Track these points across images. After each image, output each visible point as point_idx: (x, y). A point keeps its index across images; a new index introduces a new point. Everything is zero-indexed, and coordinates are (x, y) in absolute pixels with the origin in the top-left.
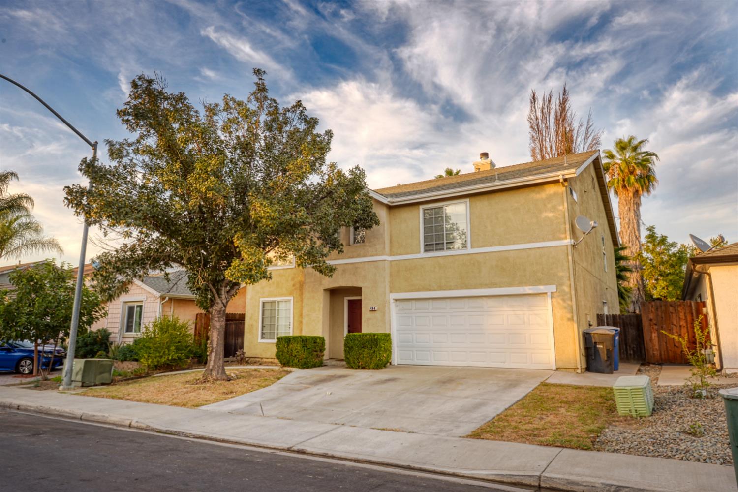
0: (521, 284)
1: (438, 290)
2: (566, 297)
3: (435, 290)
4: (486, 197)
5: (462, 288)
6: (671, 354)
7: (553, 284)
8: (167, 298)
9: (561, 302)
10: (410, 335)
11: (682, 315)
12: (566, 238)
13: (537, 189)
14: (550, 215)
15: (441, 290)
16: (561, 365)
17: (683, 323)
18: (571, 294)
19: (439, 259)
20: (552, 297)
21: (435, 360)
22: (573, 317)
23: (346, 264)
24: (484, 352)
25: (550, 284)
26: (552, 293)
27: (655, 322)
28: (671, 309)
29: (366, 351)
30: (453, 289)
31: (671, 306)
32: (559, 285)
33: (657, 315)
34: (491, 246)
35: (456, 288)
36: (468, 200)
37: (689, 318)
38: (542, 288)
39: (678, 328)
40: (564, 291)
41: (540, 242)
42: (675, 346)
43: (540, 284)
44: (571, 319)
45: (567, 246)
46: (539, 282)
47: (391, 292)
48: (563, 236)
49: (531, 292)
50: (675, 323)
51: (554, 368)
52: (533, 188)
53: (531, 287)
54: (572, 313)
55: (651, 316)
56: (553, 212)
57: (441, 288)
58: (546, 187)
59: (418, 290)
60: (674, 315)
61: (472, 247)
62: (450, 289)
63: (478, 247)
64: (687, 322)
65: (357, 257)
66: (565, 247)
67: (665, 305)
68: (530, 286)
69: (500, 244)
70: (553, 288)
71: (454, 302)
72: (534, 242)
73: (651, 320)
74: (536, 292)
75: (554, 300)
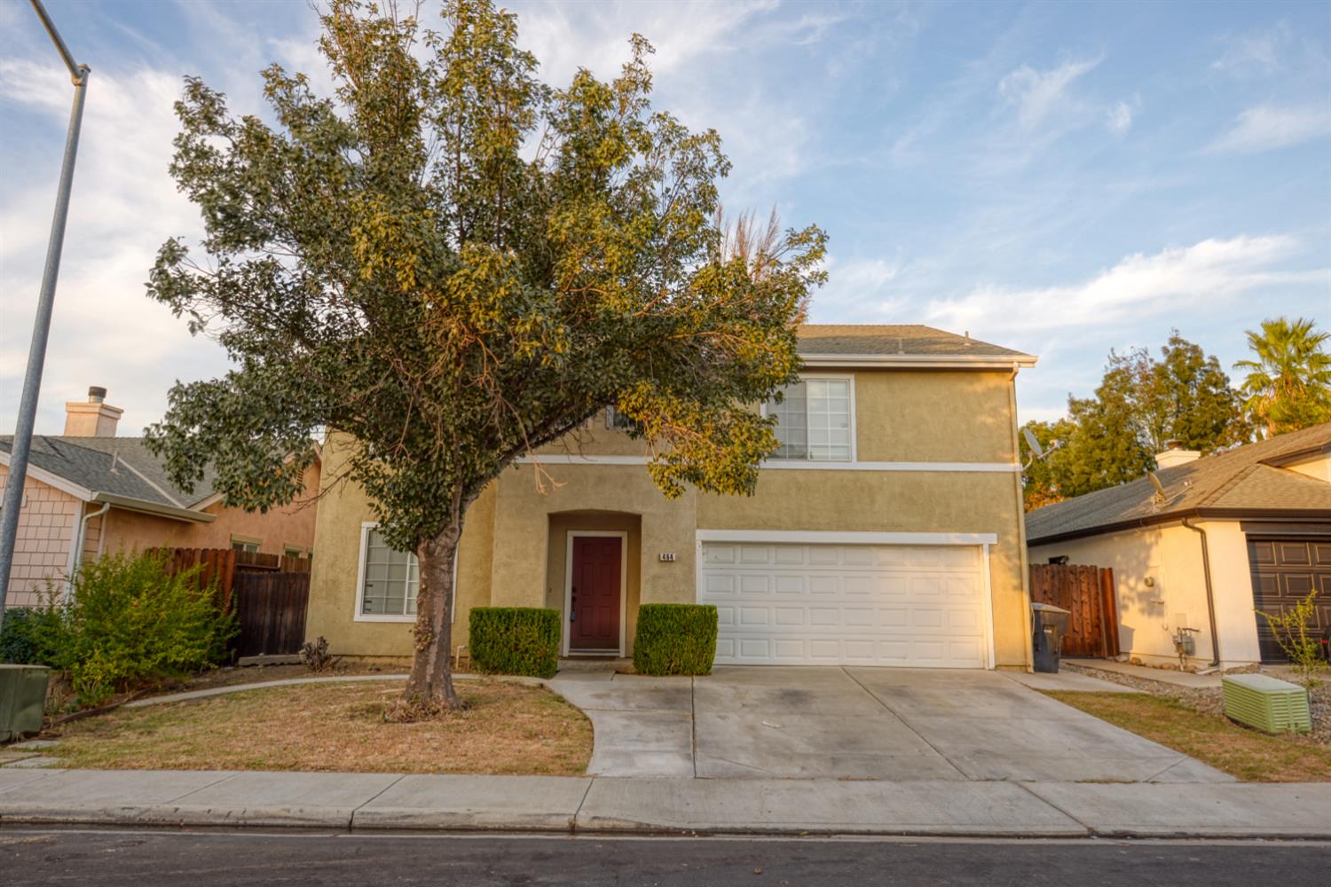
0: (944, 527)
1: (796, 530)
2: (1011, 553)
3: (787, 529)
4: (884, 377)
5: (839, 528)
6: (1069, 642)
7: (993, 532)
8: (107, 507)
9: (1004, 560)
10: (731, 610)
11: (1084, 586)
12: (1013, 460)
13: (969, 377)
14: (990, 420)
15: (800, 529)
16: (1002, 661)
17: (1085, 598)
18: (1019, 548)
19: (797, 473)
20: (991, 552)
21: (778, 656)
22: (1022, 584)
23: (606, 465)
24: (872, 641)
25: (988, 532)
26: (990, 545)
27: (1050, 596)
28: (1071, 577)
29: (690, 638)
30: (823, 530)
31: (1071, 572)
32: (1002, 535)
33: (1053, 586)
34: (892, 460)
35: (829, 527)
36: (851, 377)
37: (1093, 593)
38: (975, 537)
39: (1079, 604)
40: (1008, 542)
41: (972, 462)
42: (1074, 631)
43: (972, 530)
44: (1021, 588)
45: (1014, 473)
46: (969, 527)
47: (698, 527)
48: (1008, 456)
49: (958, 542)
50: (1075, 597)
51: (992, 666)
52: (963, 375)
53: (958, 534)
54: (1021, 577)
55: (1046, 587)
56: (993, 417)
57: (799, 526)
58: (985, 376)
59: (755, 527)
60: (1075, 585)
61: (859, 459)
62: (817, 530)
63: (869, 460)
64: (1090, 596)
65: (631, 455)
66: (1011, 476)
67: (1064, 571)
68: (956, 531)
69: (907, 459)
70: (992, 538)
71: (816, 552)
72: (963, 461)
73: (1045, 592)
74: (966, 543)
75: (994, 556)
